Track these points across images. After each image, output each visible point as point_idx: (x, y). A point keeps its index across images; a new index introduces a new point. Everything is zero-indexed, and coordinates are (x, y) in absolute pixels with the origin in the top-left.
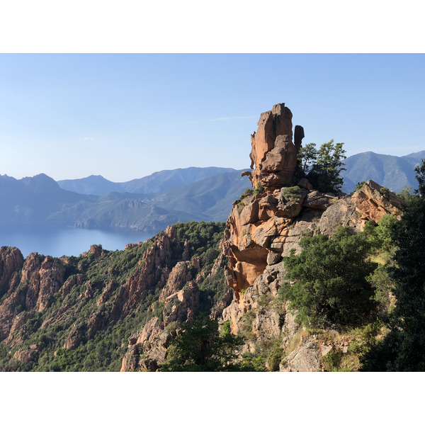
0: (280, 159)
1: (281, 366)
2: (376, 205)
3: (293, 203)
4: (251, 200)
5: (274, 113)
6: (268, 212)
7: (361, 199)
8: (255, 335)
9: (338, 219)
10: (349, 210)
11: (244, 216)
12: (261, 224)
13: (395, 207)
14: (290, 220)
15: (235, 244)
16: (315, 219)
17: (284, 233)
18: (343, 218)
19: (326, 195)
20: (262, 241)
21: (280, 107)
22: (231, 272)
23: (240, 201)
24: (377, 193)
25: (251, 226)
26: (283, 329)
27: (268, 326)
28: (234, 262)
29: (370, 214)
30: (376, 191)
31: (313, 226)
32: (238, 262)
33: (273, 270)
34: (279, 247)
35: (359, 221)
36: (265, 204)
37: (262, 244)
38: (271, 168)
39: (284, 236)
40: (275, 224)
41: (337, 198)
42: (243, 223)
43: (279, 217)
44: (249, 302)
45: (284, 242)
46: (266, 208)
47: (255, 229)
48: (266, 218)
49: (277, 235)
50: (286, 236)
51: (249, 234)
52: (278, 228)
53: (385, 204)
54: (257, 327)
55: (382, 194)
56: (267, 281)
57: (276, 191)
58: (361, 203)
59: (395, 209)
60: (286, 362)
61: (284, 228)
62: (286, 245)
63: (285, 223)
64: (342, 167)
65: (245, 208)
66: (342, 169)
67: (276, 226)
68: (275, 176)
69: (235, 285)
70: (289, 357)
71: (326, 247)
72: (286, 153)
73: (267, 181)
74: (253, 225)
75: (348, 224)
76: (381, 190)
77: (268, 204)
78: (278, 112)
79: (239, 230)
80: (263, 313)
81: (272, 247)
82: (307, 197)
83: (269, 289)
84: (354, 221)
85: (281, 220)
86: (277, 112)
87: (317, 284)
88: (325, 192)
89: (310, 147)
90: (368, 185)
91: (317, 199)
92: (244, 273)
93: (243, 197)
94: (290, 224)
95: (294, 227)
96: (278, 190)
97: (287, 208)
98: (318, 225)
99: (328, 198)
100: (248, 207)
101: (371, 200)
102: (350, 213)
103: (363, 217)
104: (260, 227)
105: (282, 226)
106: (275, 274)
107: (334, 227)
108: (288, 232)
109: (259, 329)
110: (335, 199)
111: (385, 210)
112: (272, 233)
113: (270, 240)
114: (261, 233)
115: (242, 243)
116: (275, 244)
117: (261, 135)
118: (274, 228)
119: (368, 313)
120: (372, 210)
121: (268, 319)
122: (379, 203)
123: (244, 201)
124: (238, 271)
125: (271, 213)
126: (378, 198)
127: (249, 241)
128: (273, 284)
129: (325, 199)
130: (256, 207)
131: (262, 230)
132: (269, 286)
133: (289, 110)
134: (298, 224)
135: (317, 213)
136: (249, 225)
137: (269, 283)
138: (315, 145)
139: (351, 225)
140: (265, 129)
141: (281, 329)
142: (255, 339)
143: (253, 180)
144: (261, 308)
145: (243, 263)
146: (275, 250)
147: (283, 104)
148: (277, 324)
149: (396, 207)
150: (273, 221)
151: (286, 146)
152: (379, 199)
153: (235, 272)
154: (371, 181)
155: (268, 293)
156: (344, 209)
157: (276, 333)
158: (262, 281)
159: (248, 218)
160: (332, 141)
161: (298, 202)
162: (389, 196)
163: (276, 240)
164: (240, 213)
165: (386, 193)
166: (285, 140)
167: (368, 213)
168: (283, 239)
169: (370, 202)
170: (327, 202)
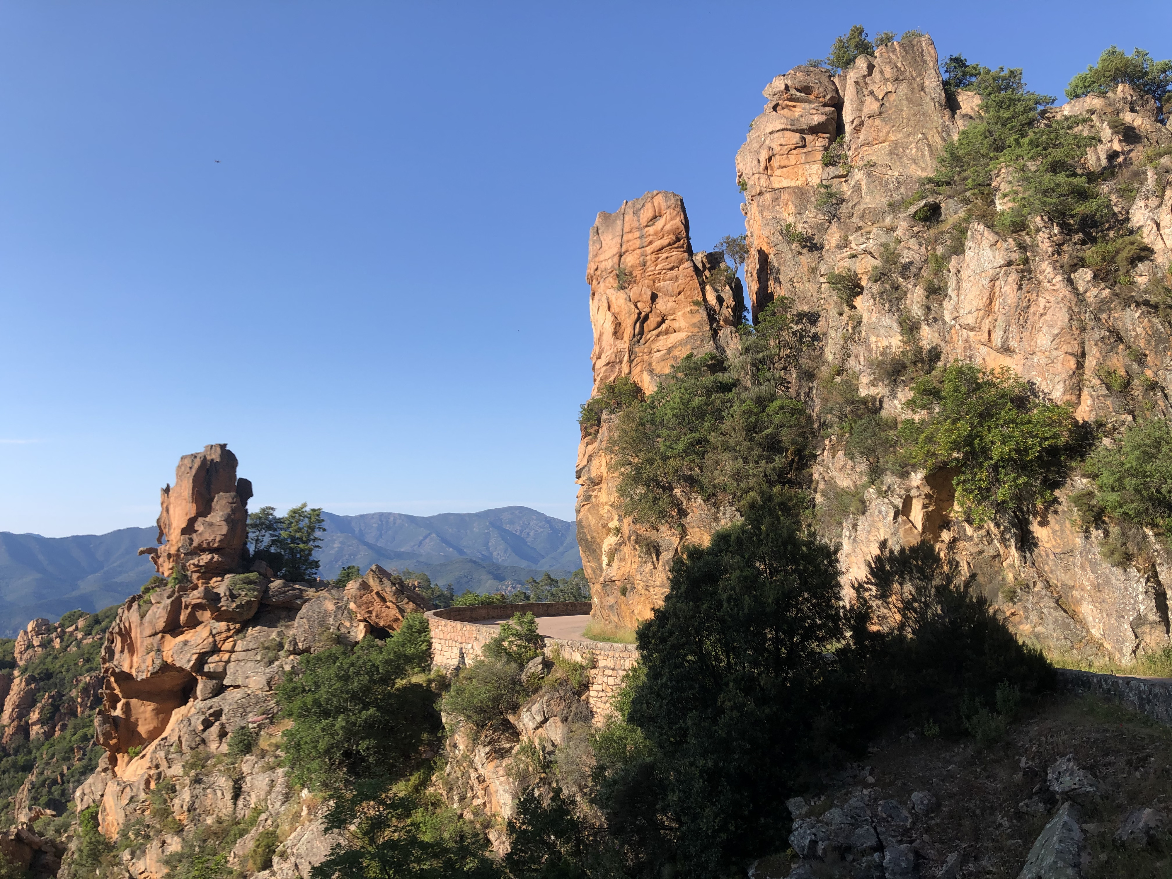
1: (275, 859)
2: (384, 600)
3: (247, 599)
4: (166, 594)
5: (208, 458)
6: (199, 614)
7: (362, 592)
9: (322, 623)
10: (338, 608)
11: (150, 622)
12: (182, 633)
13: (411, 603)
14: (238, 626)
17: (228, 646)
18: (331, 621)
19: (297, 586)
20: (189, 661)
21: (219, 449)
22: (107, 719)
24: (387, 583)
25: (163, 637)
28: (114, 700)
30: (385, 580)
32: (123, 701)
33: (211, 708)
34: (220, 669)
35: (355, 624)
37: (188, 667)
38: (209, 544)
39: (228, 651)
42: (148, 632)
43: (218, 619)
45: (228, 662)
47: (172, 644)
48: (193, 623)
49: (215, 650)
50: (232, 651)
51: (159, 650)
52: (218, 638)
53: (397, 598)
55: (394, 584)
56: (201, 727)
57: (214, 579)
58: (361, 597)
60: (285, 851)
61: (228, 638)
62: (231, 665)
63: (229, 630)
65: (153, 609)
66: (316, 546)
67: (214, 636)
68: (216, 557)
69: (113, 742)
70: (289, 842)
74: (168, 637)
75: (339, 629)
76: (392, 578)
77: (204, 601)
79: (138, 644)
80: (197, 781)
81: (206, 669)
82: (267, 589)
83: (203, 741)
84: (347, 624)
85: (222, 625)
86: (213, 457)
88: (295, 581)
89: (266, 512)
90: (374, 572)
91: (285, 592)
92: (133, 719)
93: (147, 590)
94: (238, 632)
95: (245, 637)
96: (219, 579)
97: (237, 607)
98: (291, 633)
99: (301, 591)
100: (161, 606)
101: (378, 593)
102: (340, 612)
103: (359, 617)
104: (181, 638)
105: (224, 635)
106: (218, 714)
107: (320, 634)
108: (234, 646)
109: (189, 811)
110: (310, 592)
111: (398, 607)
112: (206, 646)
113: (202, 659)
114: (186, 648)
115: (143, 667)
116: (212, 665)
118: (211, 639)
120: (377, 606)
122: (389, 597)
123: (153, 597)
124: (123, 716)
125: (206, 615)
126: (388, 590)
127: (158, 662)
129: (297, 592)
130: (176, 607)
131: (186, 643)
132: (205, 735)
133: (233, 455)
134: (251, 631)
135: (284, 614)
136: (160, 636)
137: (204, 730)
138: (272, 509)
139: (343, 630)
140: (194, 481)
141: (235, 804)
142: (179, 830)
143: (160, 561)
144: (193, 773)
145: (134, 701)
146: (210, 676)
147: (225, 445)
148: (228, 796)
149: (414, 602)
150: (208, 628)
151: (232, 510)
154: (378, 567)
155: (201, 747)
156: (330, 606)
158: (191, 728)
159: (161, 624)
161: (255, 597)
162: (403, 586)
163: (215, 658)
164: (142, 616)
165: (399, 583)
166: (230, 500)
167: (370, 612)
168: (226, 656)
169: (375, 596)
170: (301, 597)
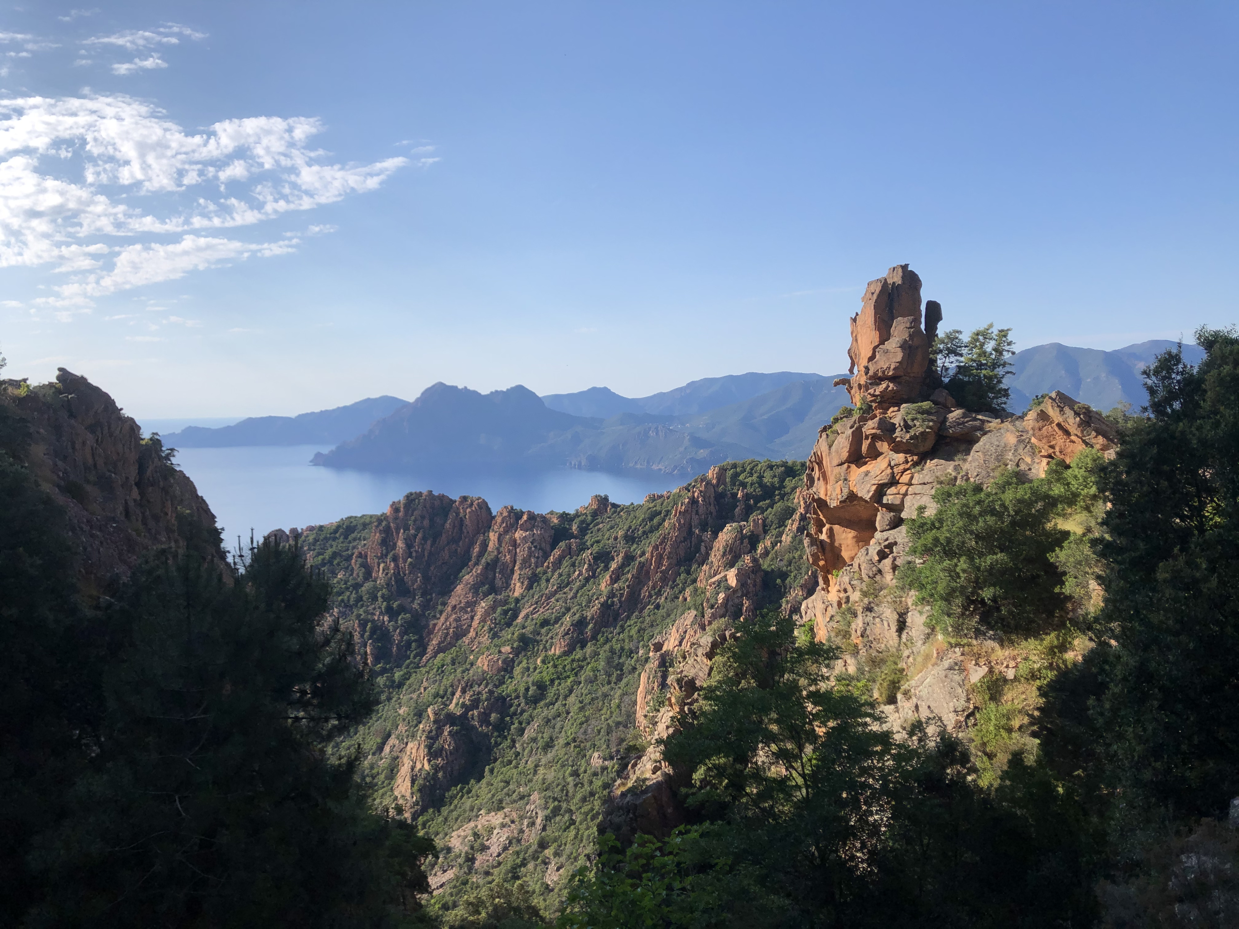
0: (899, 356)
1: (899, 696)
2: (1067, 433)
3: (921, 430)
4: (849, 425)
5: (890, 281)
6: (879, 444)
7: (1041, 423)
8: (856, 646)
9: (1000, 458)
10: (1020, 441)
11: (837, 452)
12: (865, 463)
13: (1100, 437)
14: (915, 458)
15: (822, 496)
16: (959, 456)
17: (905, 478)
18: (1010, 456)
19: (980, 417)
20: (869, 492)
21: (900, 270)
22: (814, 541)
23: (830, 427)
24: (1069, 413)
25: (849, 467)
26: (904, 636)
27: (877, 631)
28: (820, 526)
29: (1057, 449)
30: (1067, 409)
31: (956, 468)
32: (827, 526)
33: (887, 539)
34: (897, 502)
35: (1036, 460)
36: (874, 431)
37: (867, 497)
38: (884, 372)
39: (906, 484)
40: (889, 465)
41: (999, 420)
42: (836, 462)
43: (897, 451)
44: (845, 591)
45: (905, 494)
46: (875, 437)
47: (856, 473)
48: (875, 454)
49: (893, 482)
50: (910, 484)
51: (846, 480)
52: (896, 470)
53: (1082, 432)
54: (859, 633)
55: (1077, 414)
56: (877, 558)
57: (891, 409)
58: (1040, 430)
59: (1101, 440)
60: (909, 691)
61: (905, 470)
62: (908, 499)
63: (907, 462)
64: (1008, 368)
65: (839, 438)
66: (1008, 373)
67: (892, 468)
68: (891, 385)
69: (822, 563)
70: (913, 683)
71: (979, 502)
72: (910, 347)
73: (877, 393)
74: (853, 466)
75: (1018, 465)
76: (1076, 408)
77: (878, 432)
78: (897, 279)
79: (829, 474)
80: (869, 609)
81: (885, 501)
82: (945, 419)
83: (880, 571)
84: (1028, 460)
85: (900, 457)
86: (895, 280)
87: (963, 564)
88: (978, 412)
89: (952, 337)
90: (1054, 400)
91: (963, 423)
92: (836, 544)
93: (836, 420)
94: (915, 464)
95: (922, 470)
96: (896, 409)
97: (911, 438)
98: (966, 466)
99: (983, 421)
100: (844, 436)
101: (1059, 425)
102: (1022, 446)
103: (1044, 453)
104: (864, 469)
105: (901, 467)
106: (890, 546)
107: (993, 470)
108: (912, 478)
109: (862, 636)
110: (994, 423)
111: (1084, 441)
112: (884, 478)
113: (881, 491)
114: (867, 478)
115: (834, 495)
116: (890, 497)
117: (868, 318)
118: (889, 471)
119: (1051, 614)
120: (1060, 440)
121: (877, 620)
122: (1073, 429)
123: (837, 427)
124: (828, 541)
125: (883, 447)
126: (1071, 420)
127: (846, 491)
128: (887, 562)
129: (977, 423)
130: (857, 436)
131: (867, 474)
132: (881, 566)
133: (916, 275)
134: (930, 464)
135: (963, 447)
136: (846, 465)
137: (880, 561)
138: (960, 332)
139: (1023, 467)
140: (875, 307)
141: (900, 636)
142: (855, 652)
143: (853, 392)
144: (866, 601)
145: (836, 528)
146: (890, 508)
147: (907, 265)
148: (894, 628)
149: (1104, 436)
150: (887, 460)
151: (910, 335)
152: (1072, 422)
153: (822, 541)
154: (1059, 393)
155: (878, 577)
156: (1011, 439)
157: (891, 642)
158: (868, 558)
159: (845, 455)
160: (991, 326)
161: (930, 428)
162: (1090, 417)
163: (892, 490)
164: (830, 447)
165: (1084, 413)
166: (908, 325)
167: (1052, 447)
168: (903, 489)
169: (1056, 429)
170: (981, 428)
